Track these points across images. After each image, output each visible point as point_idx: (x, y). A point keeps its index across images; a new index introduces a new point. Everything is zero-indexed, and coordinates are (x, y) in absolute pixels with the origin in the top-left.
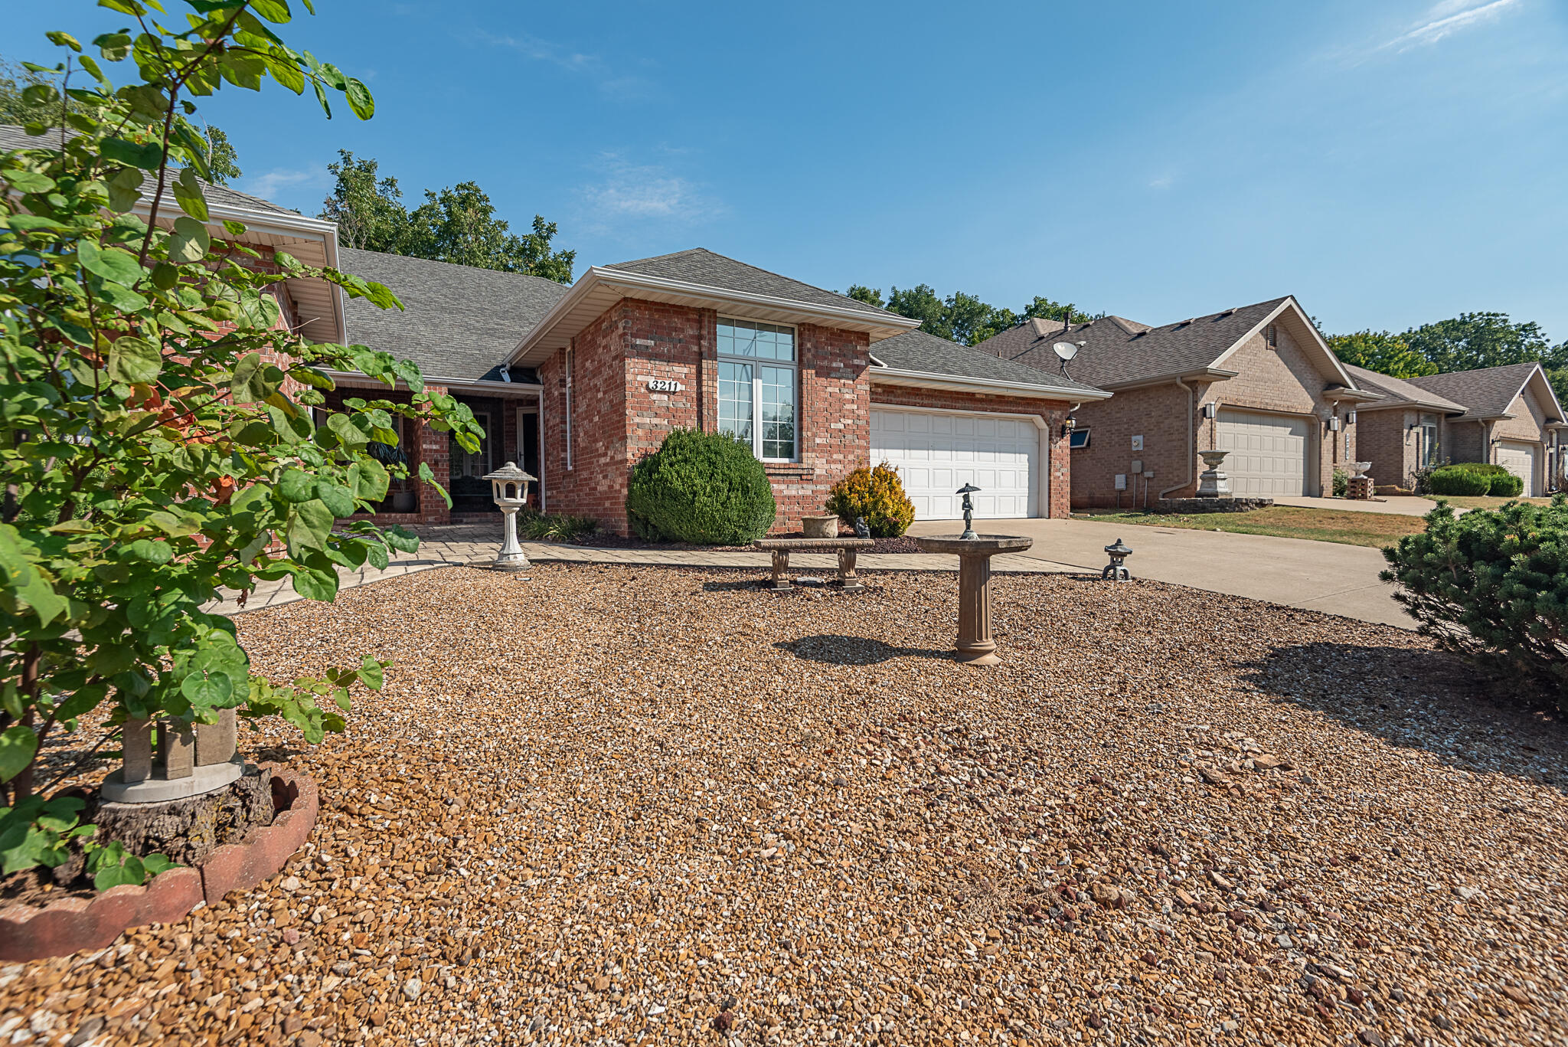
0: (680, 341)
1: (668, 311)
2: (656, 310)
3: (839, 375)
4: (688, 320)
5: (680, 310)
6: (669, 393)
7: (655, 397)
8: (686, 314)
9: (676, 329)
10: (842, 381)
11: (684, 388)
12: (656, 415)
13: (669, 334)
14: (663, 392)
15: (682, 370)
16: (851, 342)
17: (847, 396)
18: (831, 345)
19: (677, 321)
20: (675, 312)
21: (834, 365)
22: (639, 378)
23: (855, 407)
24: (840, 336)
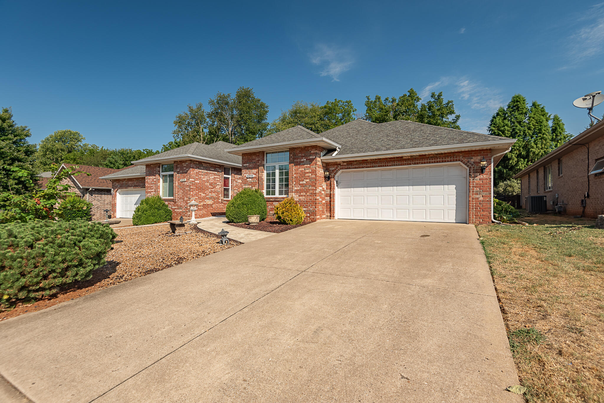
0: (254, 162)
1: (252, 155)
2: (249, 155)
3: (304, 163)
4: (257, 156)
5: (254, 154)
6: (251, 178)
7: (248, 180)
8: (256, 154)
9: (253, 159)
10: (305, 166)
11: (255, 176)
12: (249, 185)
13: (252, 161)
14: (250, 178)
15: (255, 171)
16: (309, 150)
17: (307, 171)
18: (301, 153)
19: (254, 157)
20: (254, 155)
21: (302, 160)
22: (245, 175)
23: (311, 174)
24: (305, 149)
